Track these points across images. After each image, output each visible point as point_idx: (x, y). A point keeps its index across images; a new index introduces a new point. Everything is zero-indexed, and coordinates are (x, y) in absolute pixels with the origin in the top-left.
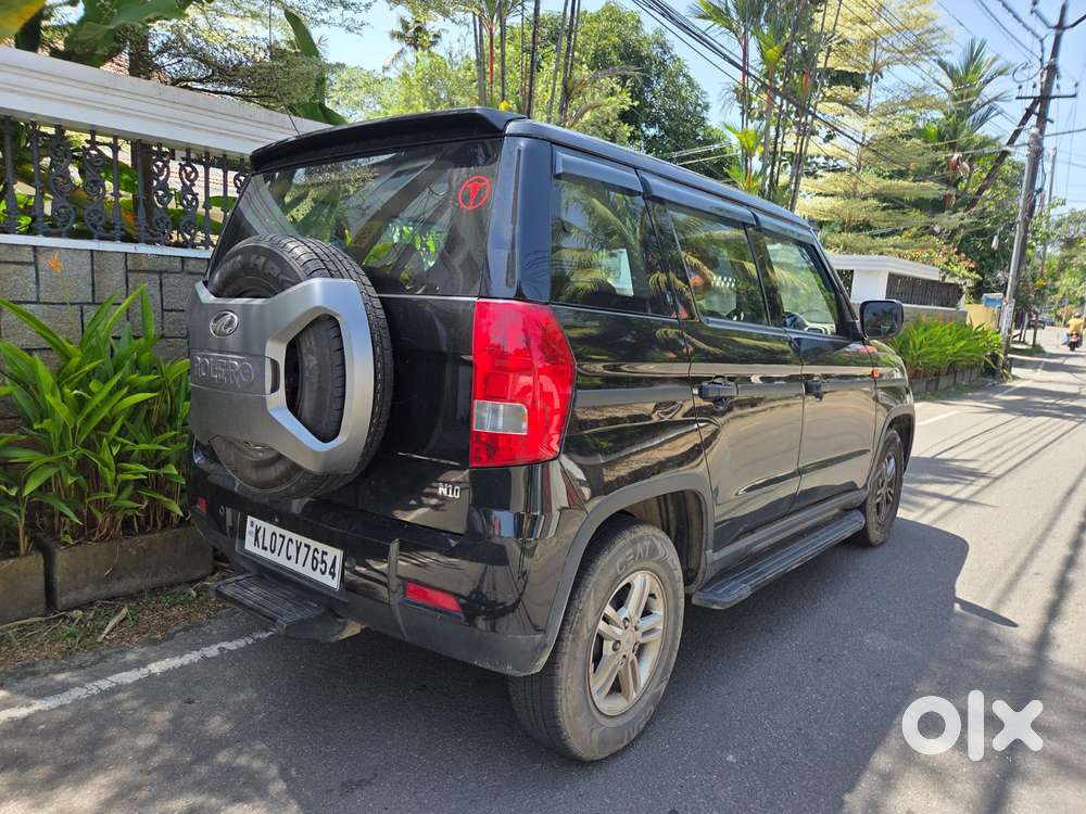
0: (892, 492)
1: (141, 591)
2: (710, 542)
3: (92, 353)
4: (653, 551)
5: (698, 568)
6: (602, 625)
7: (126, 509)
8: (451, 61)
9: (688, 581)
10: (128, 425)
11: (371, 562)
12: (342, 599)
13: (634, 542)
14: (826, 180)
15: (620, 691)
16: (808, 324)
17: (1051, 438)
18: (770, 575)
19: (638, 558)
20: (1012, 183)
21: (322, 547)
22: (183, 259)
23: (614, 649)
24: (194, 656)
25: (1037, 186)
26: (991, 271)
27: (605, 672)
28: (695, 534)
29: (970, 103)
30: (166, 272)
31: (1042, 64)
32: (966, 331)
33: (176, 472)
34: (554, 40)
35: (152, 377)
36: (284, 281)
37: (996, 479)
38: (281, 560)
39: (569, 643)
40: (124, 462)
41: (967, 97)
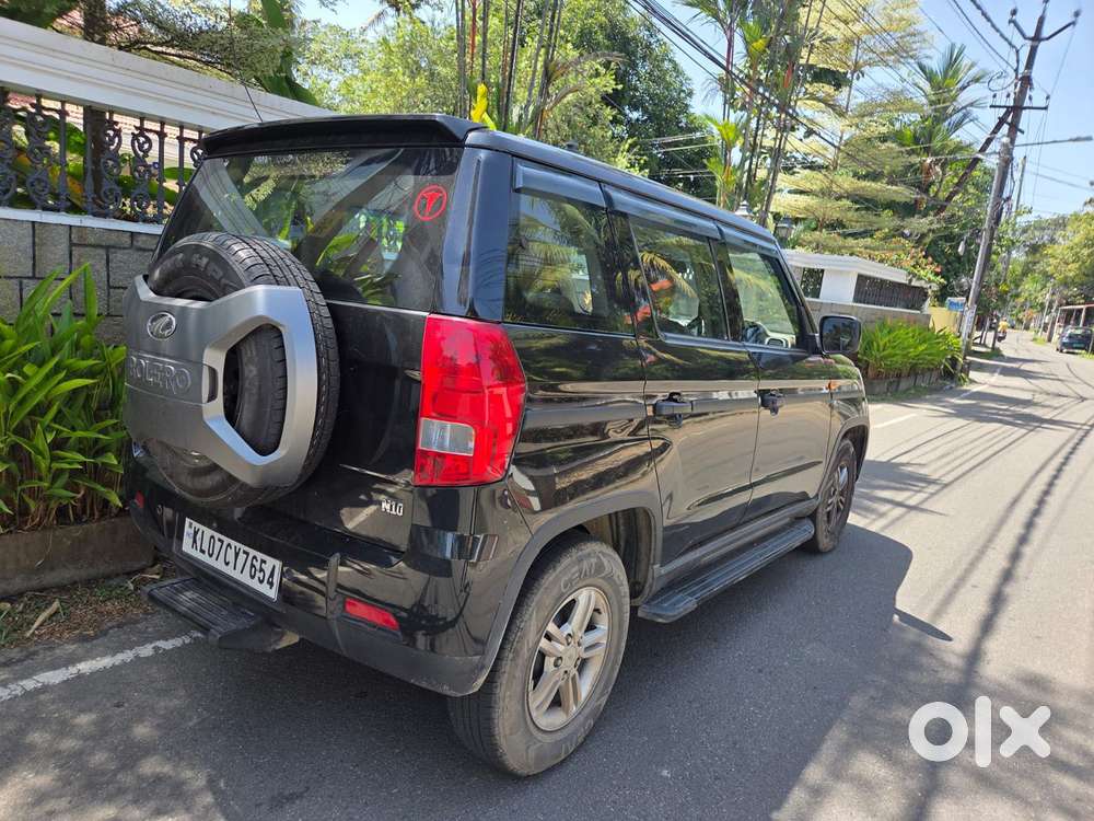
0: (843, 500)
1: (75, 582)
2: (658, 558)
3: (27, 334)
4: (600, 568)
5: (645, 582)
6: (544, 643)
7: (60, 498)
8: (433, 30)
9: (634, 594)
10: (66, 410)
11: (313, 570)
12: (279, 609)
13: (580, 560)
14: (803, 177)
15: (560, 705)
16: (769, 333)
17: (1001, 445)
18: (716, 588)
19: (583, 575)
20: (983, 188)
21: (260, 556)
22: (133, 235)
23: (556, 665)
24: (128, 656)
25: (1005, 195)
26: (957, 275)
27: (545, 687)
28: (643, 549)
29: (947, 107)
30: (113, 247)
31: (1017, 75)
32: (928, 334)
33: (115, 462)
34: (540, 15)
35: (91, 362)
36: (226, 285)
37: (946, 486)
38: (219, 565)
39: (509, 662)
40: (57, 449)
41: (944, 102)
